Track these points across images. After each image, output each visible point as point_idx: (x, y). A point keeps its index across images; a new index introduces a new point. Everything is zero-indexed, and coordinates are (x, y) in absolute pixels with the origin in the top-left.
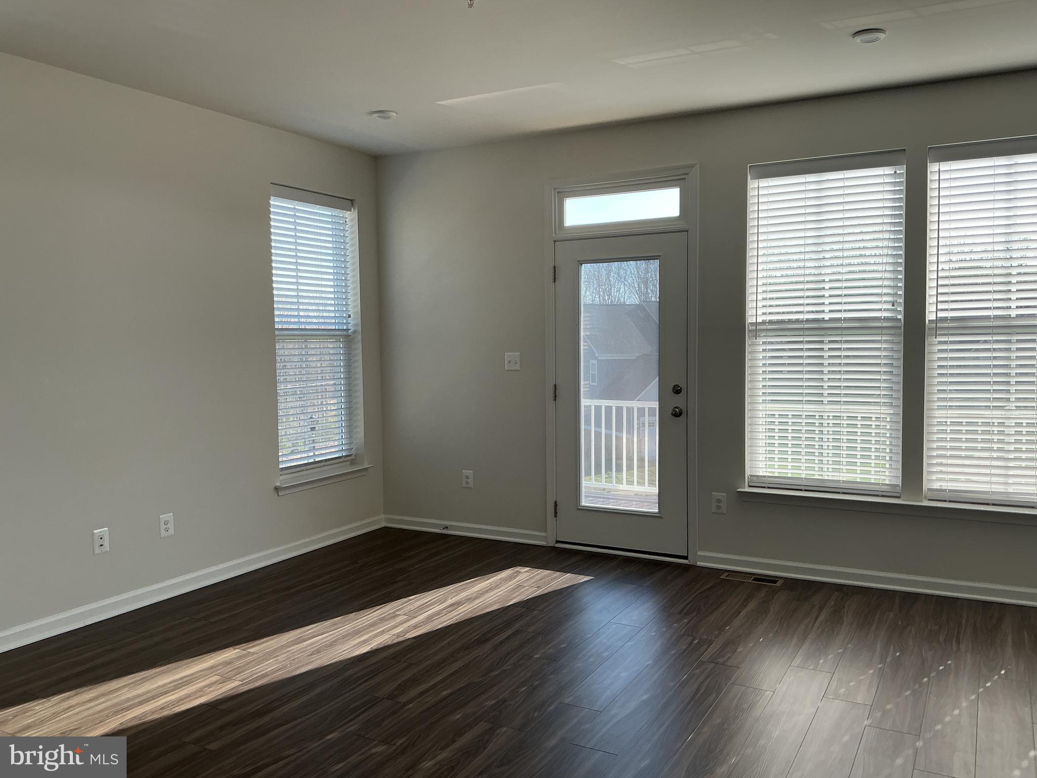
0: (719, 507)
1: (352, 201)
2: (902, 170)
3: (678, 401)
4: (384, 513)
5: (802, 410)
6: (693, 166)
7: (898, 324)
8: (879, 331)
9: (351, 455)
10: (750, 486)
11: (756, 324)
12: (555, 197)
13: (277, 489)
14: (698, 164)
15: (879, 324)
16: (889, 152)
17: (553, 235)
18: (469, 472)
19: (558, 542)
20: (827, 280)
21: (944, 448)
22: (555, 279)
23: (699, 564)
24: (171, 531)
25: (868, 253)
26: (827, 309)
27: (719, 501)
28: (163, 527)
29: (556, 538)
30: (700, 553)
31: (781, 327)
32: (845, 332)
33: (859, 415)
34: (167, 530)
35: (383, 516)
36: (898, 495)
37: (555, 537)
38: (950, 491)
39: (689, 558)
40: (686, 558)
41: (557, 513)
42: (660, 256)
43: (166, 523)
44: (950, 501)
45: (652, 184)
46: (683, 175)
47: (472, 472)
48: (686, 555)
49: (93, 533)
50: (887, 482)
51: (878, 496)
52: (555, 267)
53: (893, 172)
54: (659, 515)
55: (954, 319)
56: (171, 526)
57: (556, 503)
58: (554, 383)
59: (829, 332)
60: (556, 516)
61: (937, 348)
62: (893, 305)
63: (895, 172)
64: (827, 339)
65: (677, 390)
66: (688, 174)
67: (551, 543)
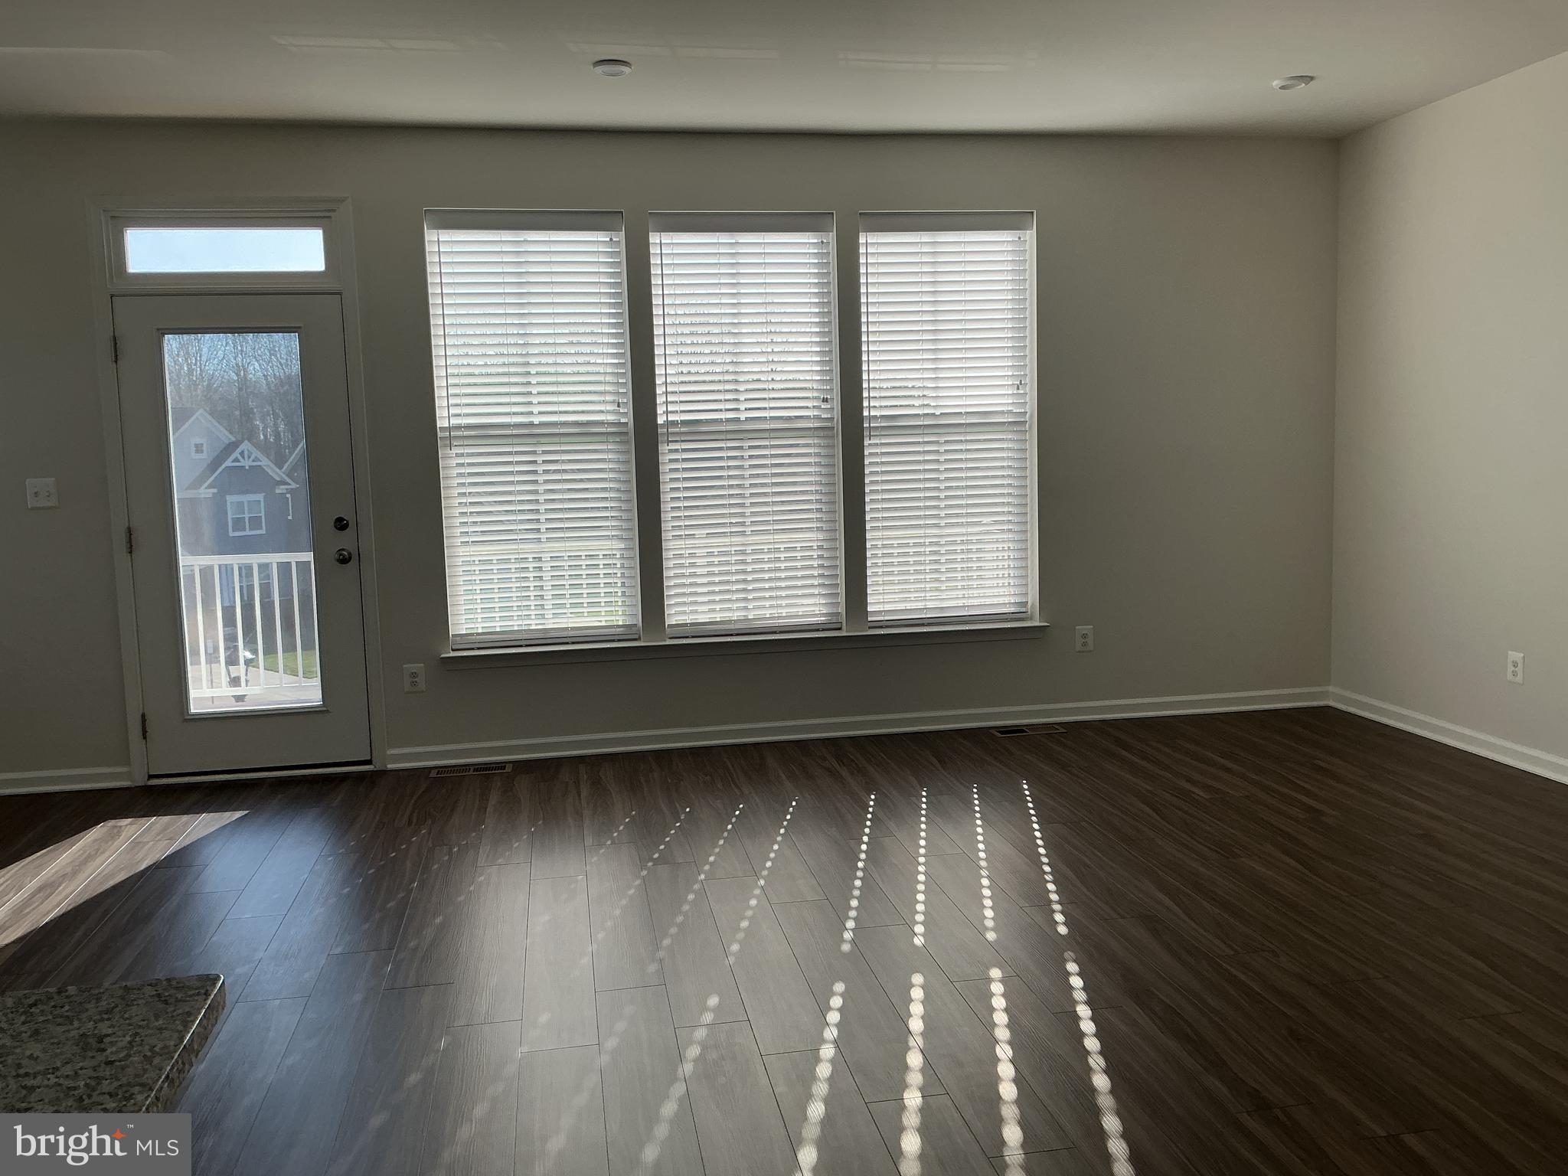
0: (414, 684)
2: (620, 237)
3: (341, 541)
6: (343, 200)
7: (624, 430)
8: (604, 438)
10: (453, 650)
11: (450, 429)
12: (107, 225)
14: (351, 198)
15: (604, 430)
16: (603, 212)
17: (109, 286)
19: (151, 777)
20: (533, 372)
21: (683, 575)
22: (116, 356)
23: (390, 766)
25: (583, 339)
26: (536, 410)
27: (414, 675)
30: (390, 752)
31: (484, 434)
32: (563, 439)
36: (636, 637)
37: (147, 772)
38: (692, 624)
39: (374, 763)
40: (369, 762)
41: (147, 732)
42: (300, 328)
44: (693, 637)
45: (280, 219)
46: (327, 211)
48: (369, 758)
50: (621, 623)
51: (613, 641)
52: (115, 338)
53: (608, 239)
54: (325, 709)
55: (684, 423)
57: (143, 716)
58: (127, 525)
59: (543, 440)
60: (145, 738)
61: (668, 458)
62: (619, 406)
63: (611, 239)
64: (540, 449)
65: (341, 524)
66: (334, 211)
67: (140, 780)
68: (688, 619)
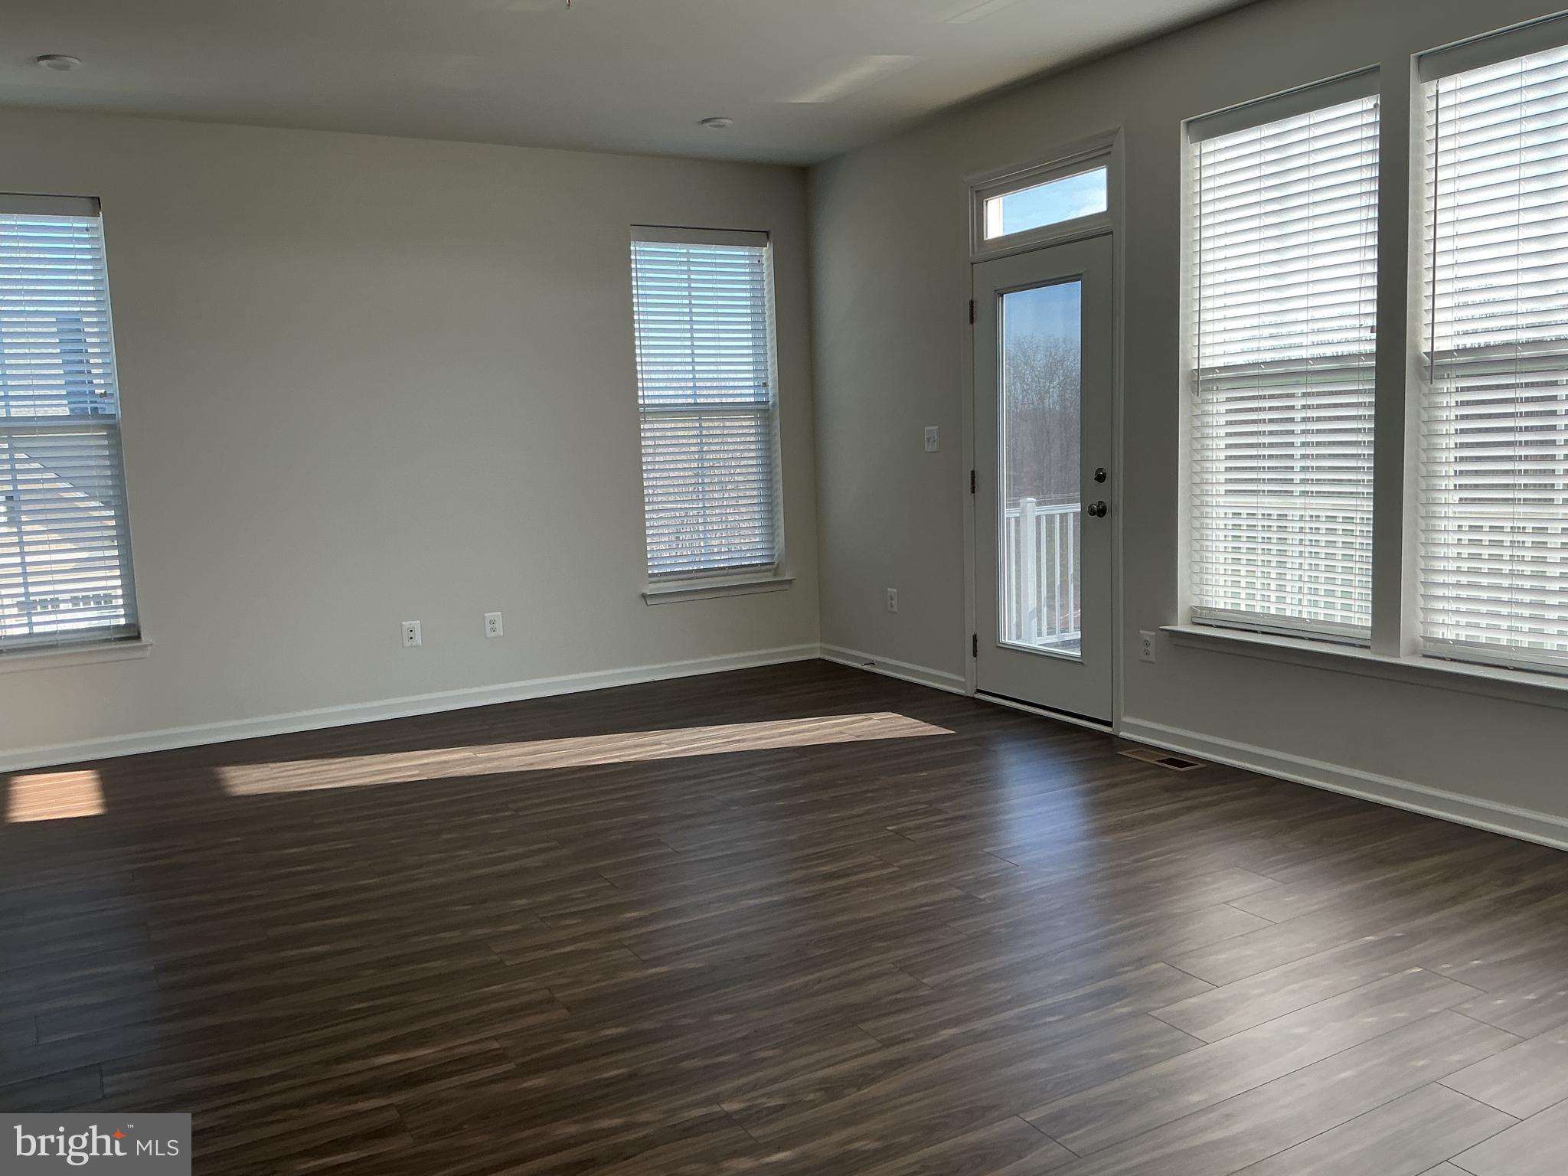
0: (1146, 653)
1: (767, 233)
3: (1100, 493)
4: (821, 641)
5: (1256, 505)
6: (1115, 132)
8: (1359, 376)
9: (773, 563)
11: (1190, 373)
12: (972, 199)
13: (644, 596)
14: (1122, 129)
15: (1358, 365)
17: (971, 255)
18: (892, 590)
19: (979, 691)
22: (972, 318)
23: (1122, 734)
24: (500, 632)
27: (1148, 644)
28: (489, 626)
29: (977, 686)
30: (1126, 719)
31: (1239, 376)
32: (1314, 379)
33: (1323, 514)
34: (493, 630)
35: (818, 644)
37: (975, 684)
38: (1456, 643)
39: (1113, 726)
40: (1109, 724)
41: (976, 650)
42: (1081, 275)
43: (493, 622)
45: (1076, 165)
46: (1105, 148)
47: (895, 590)
48: (1111, 721)
49: (402, 625)
52: (972, 302)
53: (1373, 106)
54: (1081, 661)
56: (499, 625)
57: (975, 636)
58: (972, 469)
60: (975, 656)
64: (1299, 391)
65: (1101, 478)
66: (1111, 145)
67: (970, 692)
68: (1450, 635)
